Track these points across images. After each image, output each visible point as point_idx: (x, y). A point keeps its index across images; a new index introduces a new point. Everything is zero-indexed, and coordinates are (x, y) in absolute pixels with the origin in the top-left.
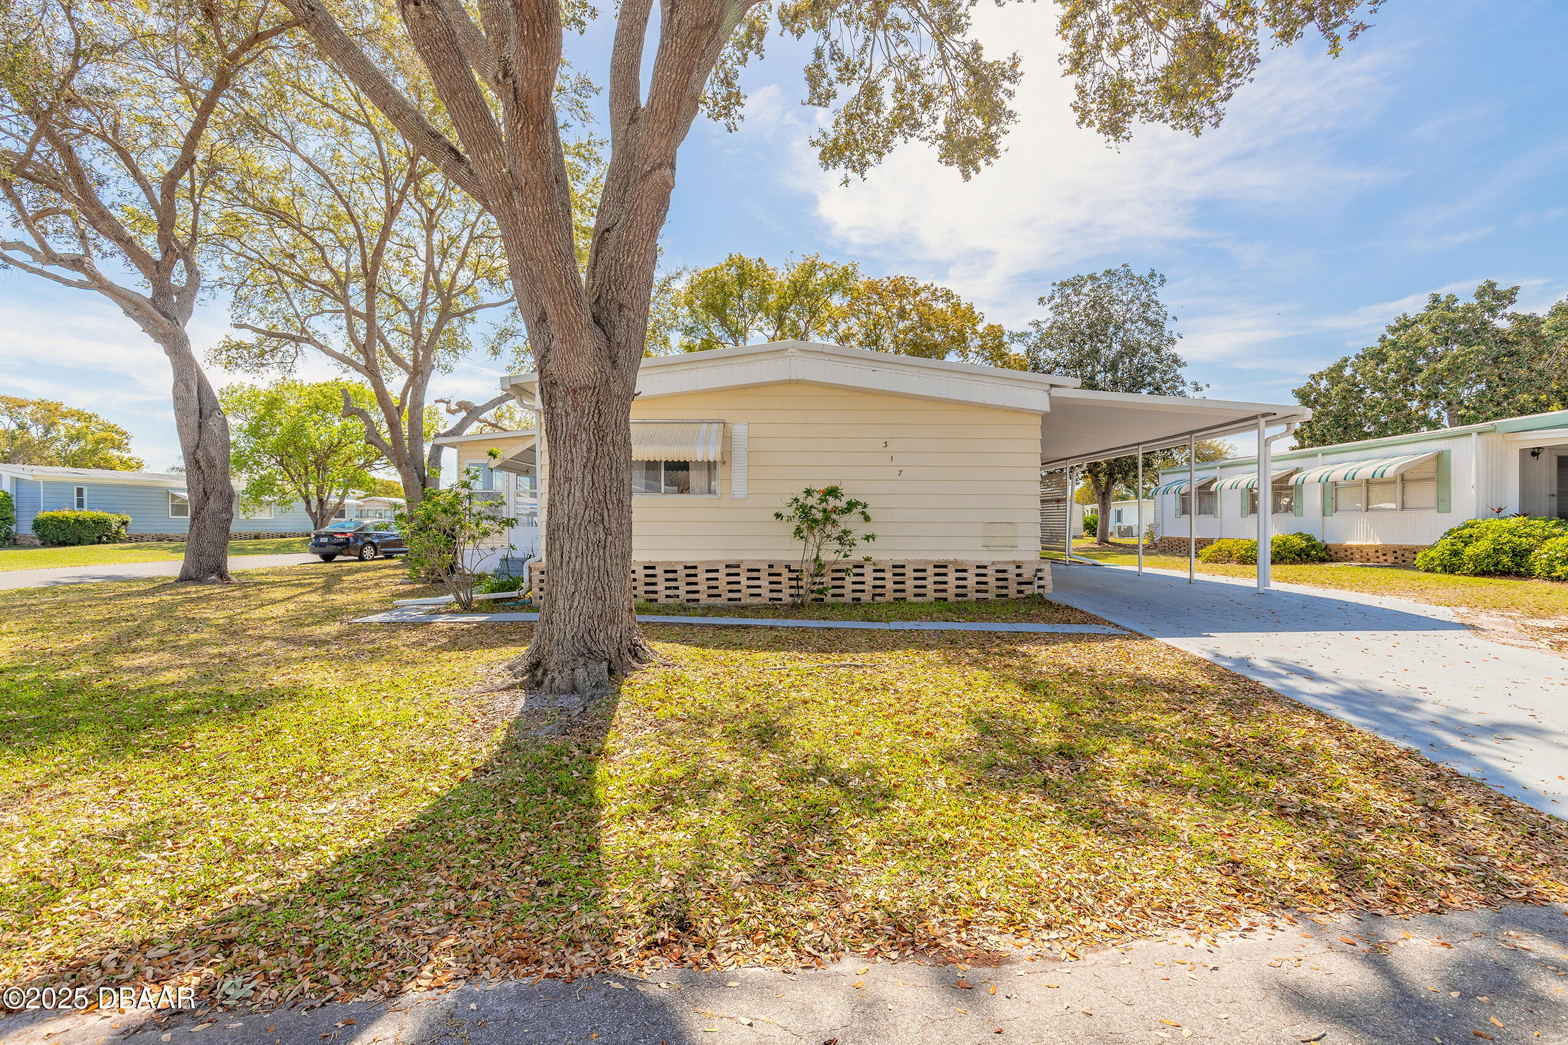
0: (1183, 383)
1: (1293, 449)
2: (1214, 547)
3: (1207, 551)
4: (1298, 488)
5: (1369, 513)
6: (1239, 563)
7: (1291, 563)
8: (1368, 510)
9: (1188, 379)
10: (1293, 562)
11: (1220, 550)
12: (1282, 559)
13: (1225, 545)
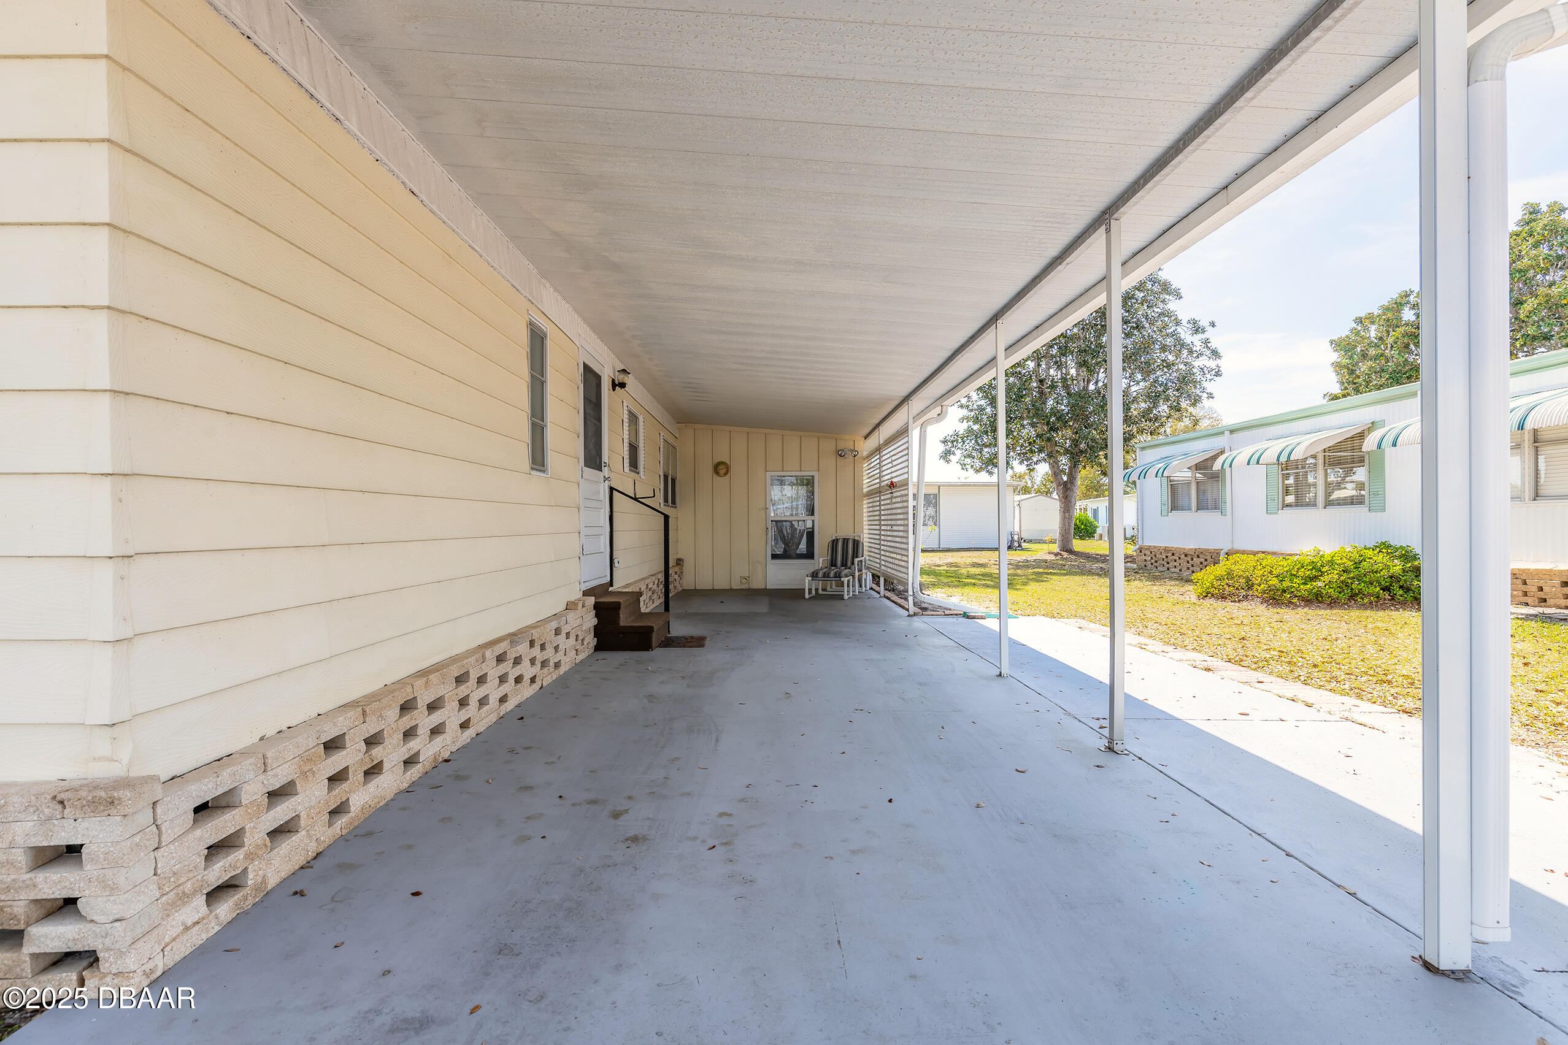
0: (1178, 323)
1: (1335, 398)
2: (1220, 570)
3: (1207, 576)
4: (1375, 462)
5: (1540, 503)
6: (1264, 601)
7: (1370, 606)
8: (1537, 496)
9: (1184, 317)
10: (1376, 604)
11: (1230, 575)
12: (1353, 597)
13: (1241, 566)
